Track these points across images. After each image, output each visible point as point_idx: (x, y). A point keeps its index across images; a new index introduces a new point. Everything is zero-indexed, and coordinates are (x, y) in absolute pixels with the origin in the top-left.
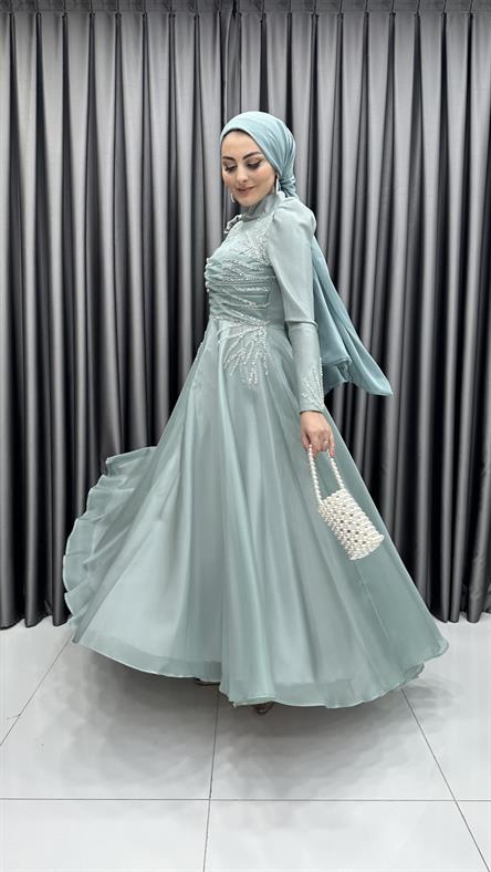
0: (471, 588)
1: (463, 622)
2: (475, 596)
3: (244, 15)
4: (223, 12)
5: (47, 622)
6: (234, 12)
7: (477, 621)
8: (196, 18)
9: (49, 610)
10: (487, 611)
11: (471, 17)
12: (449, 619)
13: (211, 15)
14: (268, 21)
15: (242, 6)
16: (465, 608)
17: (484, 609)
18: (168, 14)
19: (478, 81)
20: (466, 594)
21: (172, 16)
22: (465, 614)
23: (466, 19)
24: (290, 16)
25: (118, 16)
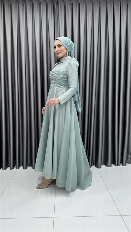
0: (123, 157)
1: (121, 166)
2: (124, 159)
3: (60, 3)
4: (54, 2)
5: (8, 169)
6: (57, 2)
7: (125, 166)
8: (47, 4)
9: (9, 165)
10: (128, 163)
11: (121, 4)
12: (118, 165)
13: (51, 3)
14: (66, 5)
15: (59, 1)
16: (122, 162)
17: (127, 162)
18: (39, 3)
19: (123, 21)
20: (122, 159)
21: (40, 4)
22: (122, 164)
23: (120, 4)
24: (72, 4)
25: (26, 4)
